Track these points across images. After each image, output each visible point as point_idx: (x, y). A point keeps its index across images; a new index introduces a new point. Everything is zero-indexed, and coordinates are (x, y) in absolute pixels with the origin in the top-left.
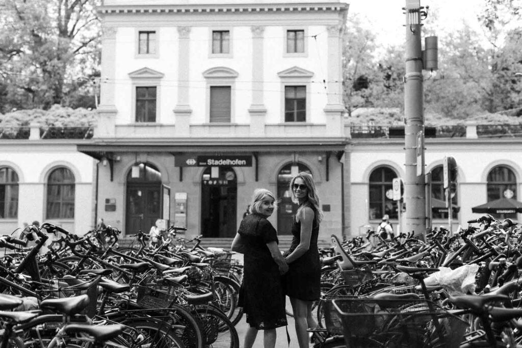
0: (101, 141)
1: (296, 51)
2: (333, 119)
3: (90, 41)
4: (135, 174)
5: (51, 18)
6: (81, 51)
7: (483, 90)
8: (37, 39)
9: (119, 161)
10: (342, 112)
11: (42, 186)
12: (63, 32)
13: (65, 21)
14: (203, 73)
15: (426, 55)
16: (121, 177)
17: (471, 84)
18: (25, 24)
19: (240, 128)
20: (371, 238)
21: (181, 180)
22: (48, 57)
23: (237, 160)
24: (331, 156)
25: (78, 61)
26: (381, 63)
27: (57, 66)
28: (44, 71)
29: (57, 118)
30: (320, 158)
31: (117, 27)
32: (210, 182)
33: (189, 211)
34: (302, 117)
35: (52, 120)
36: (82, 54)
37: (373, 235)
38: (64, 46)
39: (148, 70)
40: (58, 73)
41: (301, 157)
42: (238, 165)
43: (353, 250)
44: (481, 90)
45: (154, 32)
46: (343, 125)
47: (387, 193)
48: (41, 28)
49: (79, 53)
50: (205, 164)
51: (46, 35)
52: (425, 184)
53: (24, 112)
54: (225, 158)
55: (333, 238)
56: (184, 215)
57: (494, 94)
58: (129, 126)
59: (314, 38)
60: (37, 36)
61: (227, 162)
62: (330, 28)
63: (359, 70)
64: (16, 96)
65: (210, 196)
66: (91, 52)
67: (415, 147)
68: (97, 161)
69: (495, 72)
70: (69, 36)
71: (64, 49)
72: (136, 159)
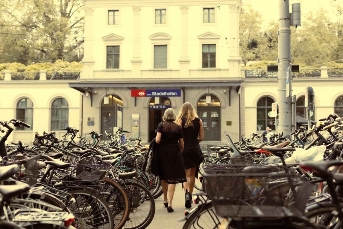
0: (84, 80)
1: (209, 22)
2: (234, 65)
3: (81, 20)
4: (106, 102)
5: (56, 6)
6: (75, 26)
7: (332, 48)
8: (48, 19)
9: (96, 94)
10: (239, 61)
11: (48, 110)
12: (64, 14)
13: (65, 7)
14: (149, 37)
15: (292, 16)
16: (97, 104)
17: (324, 44)
18: (39, 9)
19: (173, 72)
20: (255, 138)
21: (136, 105)
22: (54, 30)
23: (171, 92)
24: (232, 89)
25: (73, 33)
26: (266, 32)
27: (60, 36)
28: (52, 39)
29: (60, 68)
30: (225, 91)
31: (94, 8)
32: (154, 107)
33: (140, 126)
34: (213, 64)
35: (57, 69)
36: (76, 28)
37: (256, 136)
38: (64, 23)
39: (114, 35)
40: (61, 40)
41: (213, 90)
42: (172, 96)
43: (242, 146)
44: (330, 48)
45: (118, 11)
46: (240, 70)
47: (269, 113)
48: (50, 12)
49: (74, 28)
50: (151, 95)
51: (53, 16)
52: (292, 103)
53: (39, 65)
54: (163, 91)
55: (227, 137)
56: (138, 128)
57: (339, 51)
58: (102, 71)
59: (218, 8)
60: (47, 17)
61: (165, 94)
62: (231, 6)
63: (251, 36)
64: (35, 55)
65: (155, 116)
66: (81, 27)
67: (285, 78)
68: (82, 94)
69: (340, 36)
70: (67, 17)
71: (64, 25)
72: (107, 92)
